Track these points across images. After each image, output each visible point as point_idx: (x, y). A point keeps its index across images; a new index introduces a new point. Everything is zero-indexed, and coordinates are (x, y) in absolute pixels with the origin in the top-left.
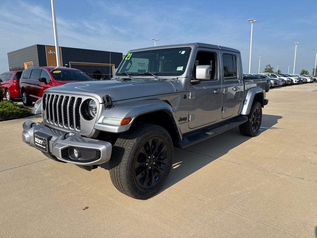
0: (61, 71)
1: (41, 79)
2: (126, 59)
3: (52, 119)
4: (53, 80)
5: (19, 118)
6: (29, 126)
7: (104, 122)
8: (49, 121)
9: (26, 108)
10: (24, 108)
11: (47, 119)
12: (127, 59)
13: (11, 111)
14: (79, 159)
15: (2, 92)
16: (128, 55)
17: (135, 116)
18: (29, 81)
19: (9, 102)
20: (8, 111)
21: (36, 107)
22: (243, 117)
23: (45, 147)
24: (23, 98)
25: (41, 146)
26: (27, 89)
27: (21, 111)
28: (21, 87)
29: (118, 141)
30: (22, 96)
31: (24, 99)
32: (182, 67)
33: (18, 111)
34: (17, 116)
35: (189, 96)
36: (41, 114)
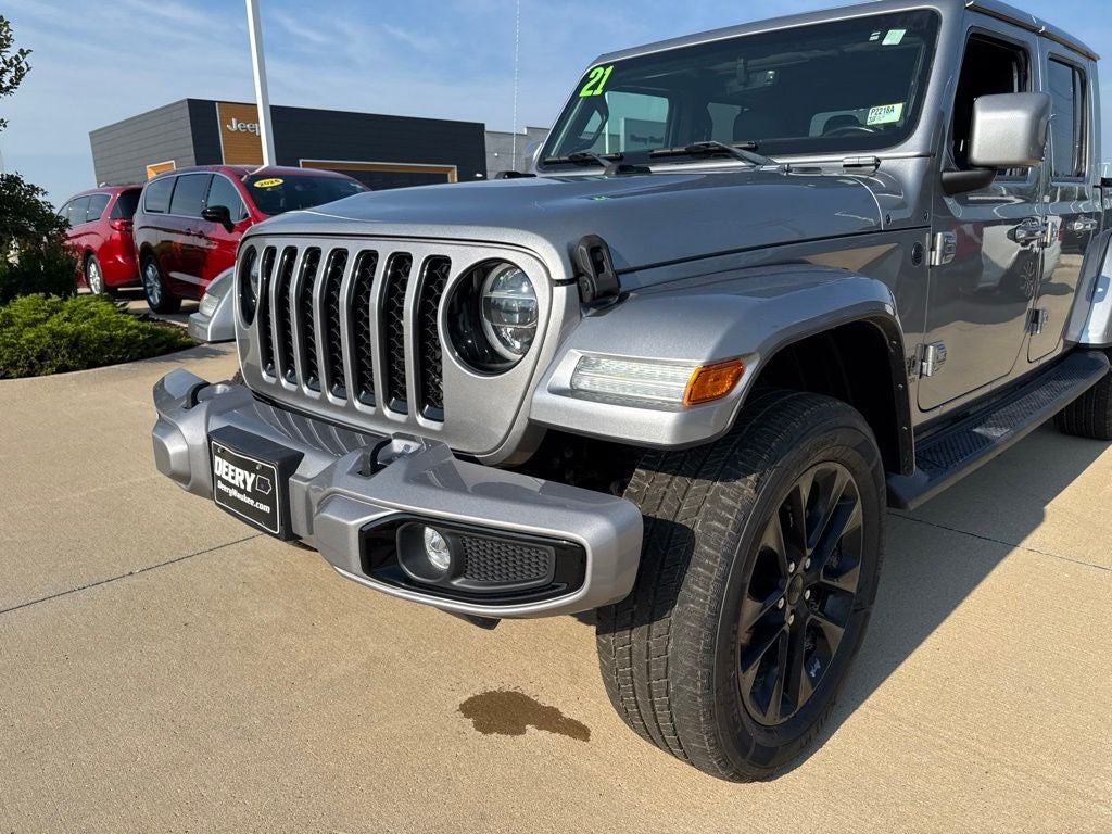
0: (281, 181)
1: (210, 213)
2: (585, 93)
3: (288, 363)
4: (253, 212)
5: (137, 359)
6: (181, 399)
7: (584, 384)
8: (271, 373)
9: (158, 320)
10: (153, 320)
11: (265, 366)
12: (589, 93)
13: (105, 332)
14: (455, 583)
15: (72, 266)
16: (592, 76)
17: (759, 350)
18: (165, 219)
19: (97, 300)
20: (95, 333)
21: (208, 311)
22: (1091, 355)
23: (267, 509)
24: (148, 285)
25: (244, 498)
26: (163, 252)
27: (142, 331)
28: (139, 246)
29: (637, 485)
30: (145, 275)
31: (151, 287)
32: (898, 107)
33: (130, 333)
34: (127, 352)
35: (933, 248)
36: (234, 340)
